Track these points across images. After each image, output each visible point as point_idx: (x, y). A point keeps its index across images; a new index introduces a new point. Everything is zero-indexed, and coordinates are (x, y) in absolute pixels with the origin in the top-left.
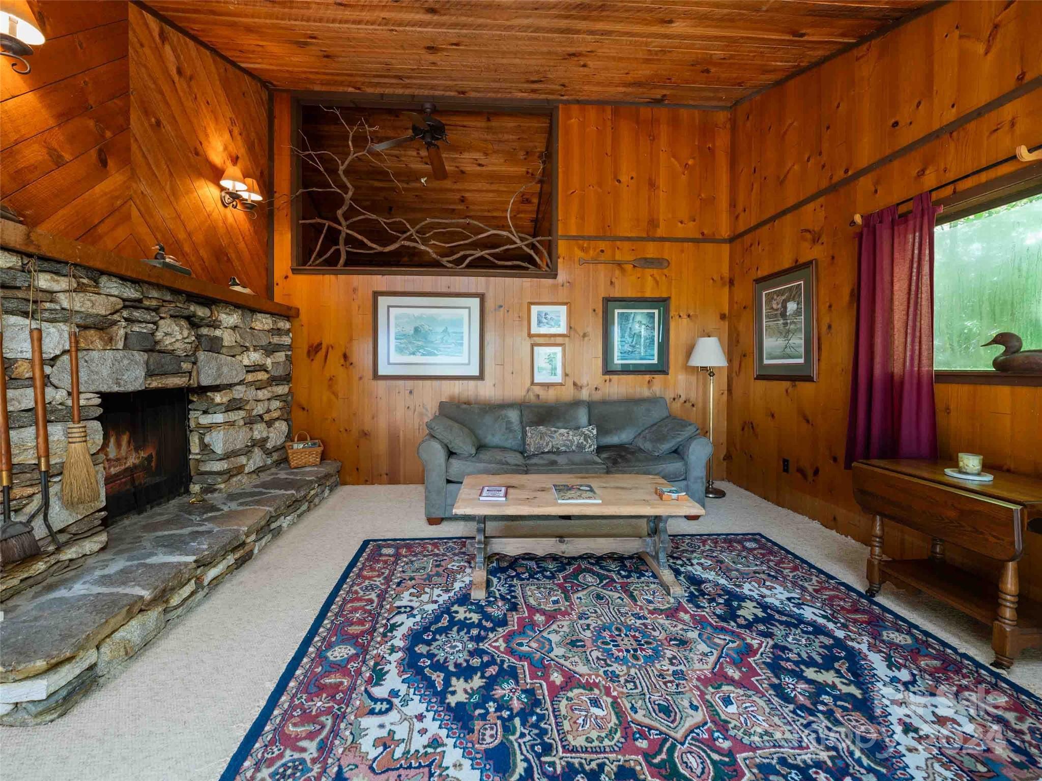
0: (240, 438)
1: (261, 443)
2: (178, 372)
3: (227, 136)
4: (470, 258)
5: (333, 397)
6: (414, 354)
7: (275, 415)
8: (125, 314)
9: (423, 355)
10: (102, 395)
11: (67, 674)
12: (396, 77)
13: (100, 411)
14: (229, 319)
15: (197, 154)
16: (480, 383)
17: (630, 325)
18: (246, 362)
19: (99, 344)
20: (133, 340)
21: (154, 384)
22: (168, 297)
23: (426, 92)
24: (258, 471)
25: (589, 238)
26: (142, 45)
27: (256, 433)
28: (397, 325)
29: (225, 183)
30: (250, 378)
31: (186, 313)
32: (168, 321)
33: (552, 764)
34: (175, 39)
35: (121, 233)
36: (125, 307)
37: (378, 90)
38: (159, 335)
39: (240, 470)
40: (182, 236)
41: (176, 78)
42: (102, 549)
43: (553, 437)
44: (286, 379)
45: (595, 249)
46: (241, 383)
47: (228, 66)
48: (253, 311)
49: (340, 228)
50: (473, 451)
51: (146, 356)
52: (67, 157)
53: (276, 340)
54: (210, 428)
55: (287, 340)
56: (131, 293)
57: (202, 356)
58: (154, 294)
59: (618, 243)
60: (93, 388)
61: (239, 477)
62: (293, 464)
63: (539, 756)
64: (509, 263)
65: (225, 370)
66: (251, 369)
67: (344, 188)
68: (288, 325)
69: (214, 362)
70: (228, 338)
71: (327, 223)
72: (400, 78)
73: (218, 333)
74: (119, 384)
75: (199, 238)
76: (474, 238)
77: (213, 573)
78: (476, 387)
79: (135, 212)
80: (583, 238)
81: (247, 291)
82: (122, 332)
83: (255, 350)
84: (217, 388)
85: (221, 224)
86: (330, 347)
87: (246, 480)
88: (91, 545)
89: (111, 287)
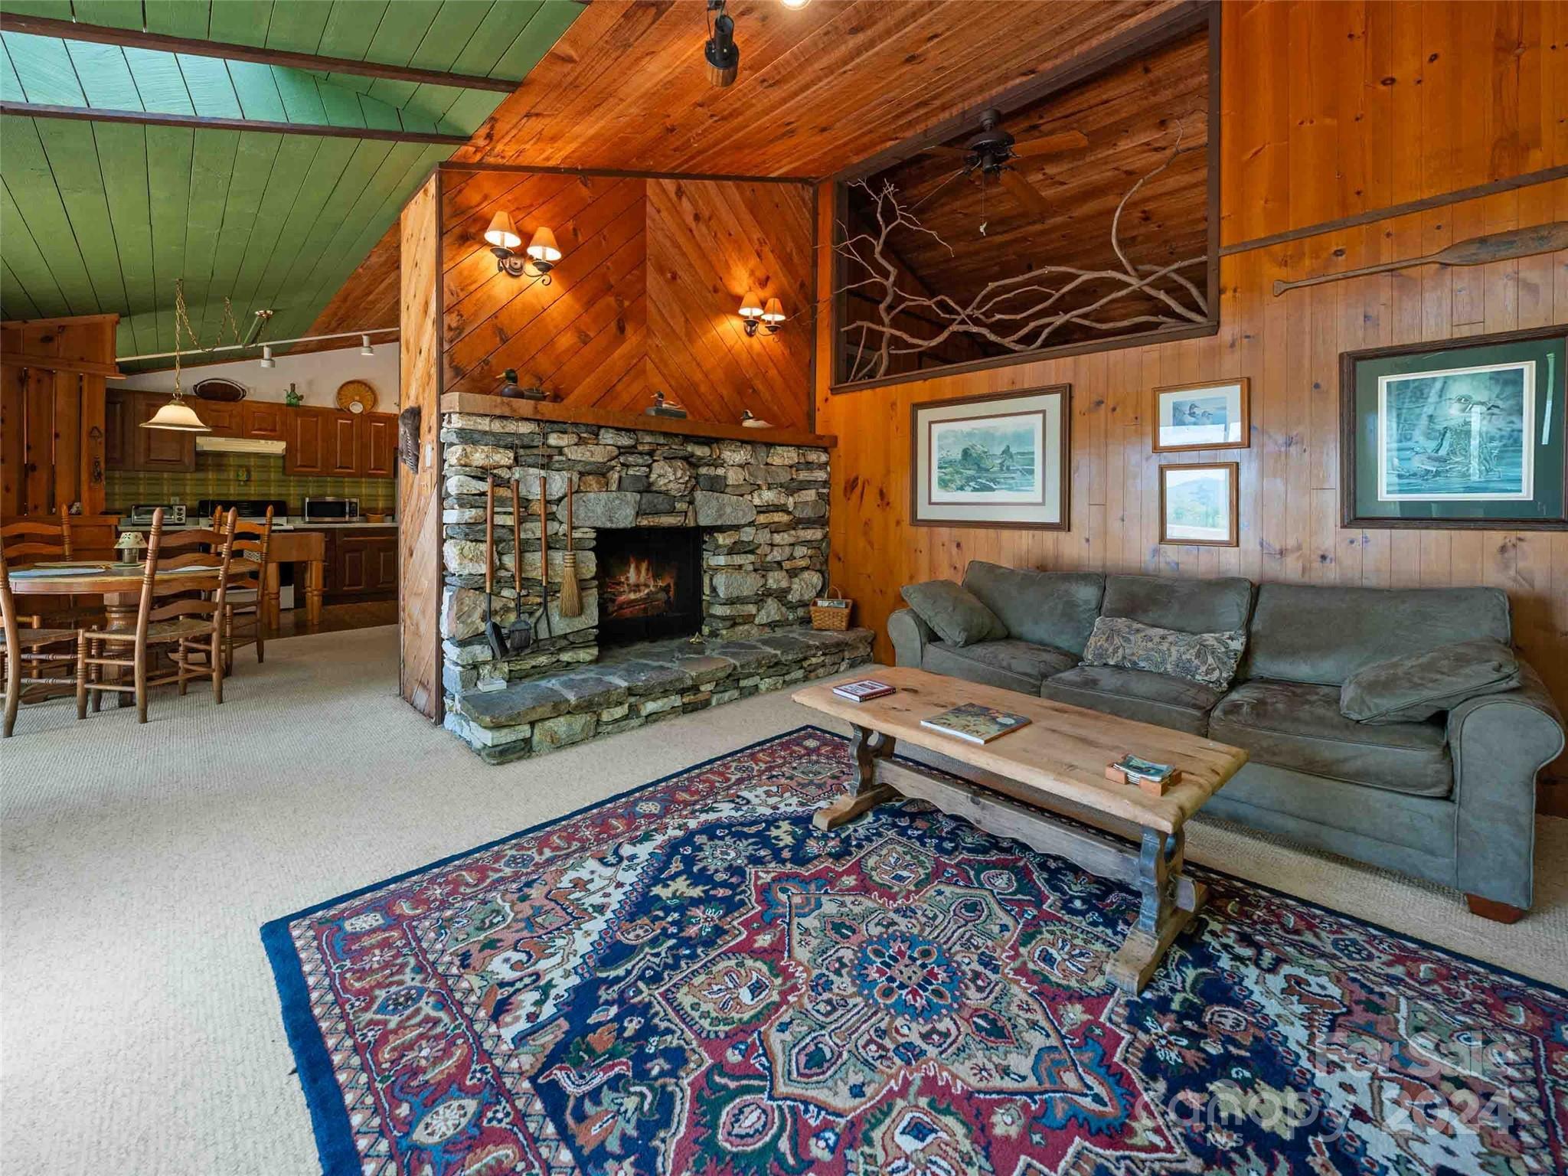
0: (750, 585)
1: (781, 595)
2: (672, 511)
3: (754, 261)
4: (1047, 331)
5: (868, 548)
6: (961, 488)
7: (803, 563)
8: (622, 459)
9: (975, 490)
10: (598, 530)
11: (506, 737)
12: (918, 106)
13: (593, 544)
14: (734, 456)
15: (716, 290)
16: (1062, 535)
17: (1428, 410)
18: (757, 501)
19: (595, 486)
20: (626, 483)
21: (644, 523)
22: (662, 441)
23: (979, 99)
24: (773, 625)
25: (1300, 235)
26: (659, 211)
27: (770, 581)
28: (941, 448)
29: (744, 311)
30: (762, 519)
31: (681, 453)
32: (662, 463)
33: (639, 992)
34: (693, 188)
35: (636, 388)
36: (620, 454)
37: (920, 128)
38: (653, 477)
39: (749, 619)
40: (698, 376)
41: (693, 225)
42: (591, 662)
43: (1128, 640)
44: (822, 521)
45: (1316, 255)
46: (751, 524)
47: (757, 184)
48: (770, 445)
49: (880, 328)
50: (960, 638)
51: (638, 496)
52: (592, 334)
53: (803, 475)
54: (717, 569)
55: (821, 475)
56: (625, 441)
57: (699, 495)
58: (648, 439)
59: (1388, 225)
60: (588, 524)
61: (746, 627)
62: (815, 624)
63: (641, 977)
64: (1126, 323)
65: (728, 510)
66: (762, 510)
67: (885, 274)
68: (824, 458)
69: (715, 502)
70: (734, 477)
71: (866, 324)
72: (925, 104)
73: (720, 471)
74: (611, 521)
75: (718, 375)
76: (1057, 295)
77: (650, 707)
78: (1057, 541)
79: (650, 365)
80: (1282, 238)
81: (761, 424)
82: (616, 476)
83: (769, 489)
84: (721, 529)
85: (745, 355)
86: (866, 482)
87: (755, 631)
88: (585, 655)
89: (608, 437)
